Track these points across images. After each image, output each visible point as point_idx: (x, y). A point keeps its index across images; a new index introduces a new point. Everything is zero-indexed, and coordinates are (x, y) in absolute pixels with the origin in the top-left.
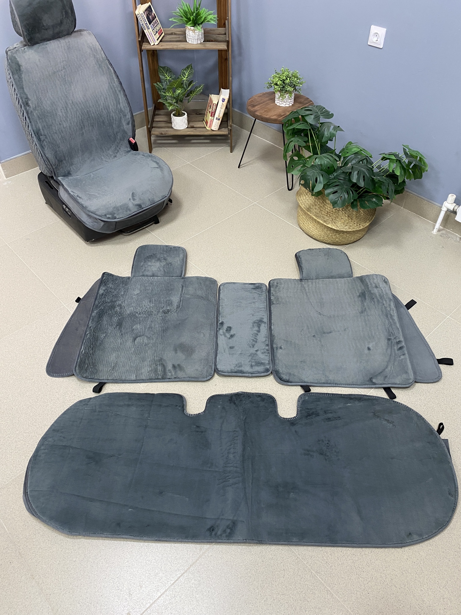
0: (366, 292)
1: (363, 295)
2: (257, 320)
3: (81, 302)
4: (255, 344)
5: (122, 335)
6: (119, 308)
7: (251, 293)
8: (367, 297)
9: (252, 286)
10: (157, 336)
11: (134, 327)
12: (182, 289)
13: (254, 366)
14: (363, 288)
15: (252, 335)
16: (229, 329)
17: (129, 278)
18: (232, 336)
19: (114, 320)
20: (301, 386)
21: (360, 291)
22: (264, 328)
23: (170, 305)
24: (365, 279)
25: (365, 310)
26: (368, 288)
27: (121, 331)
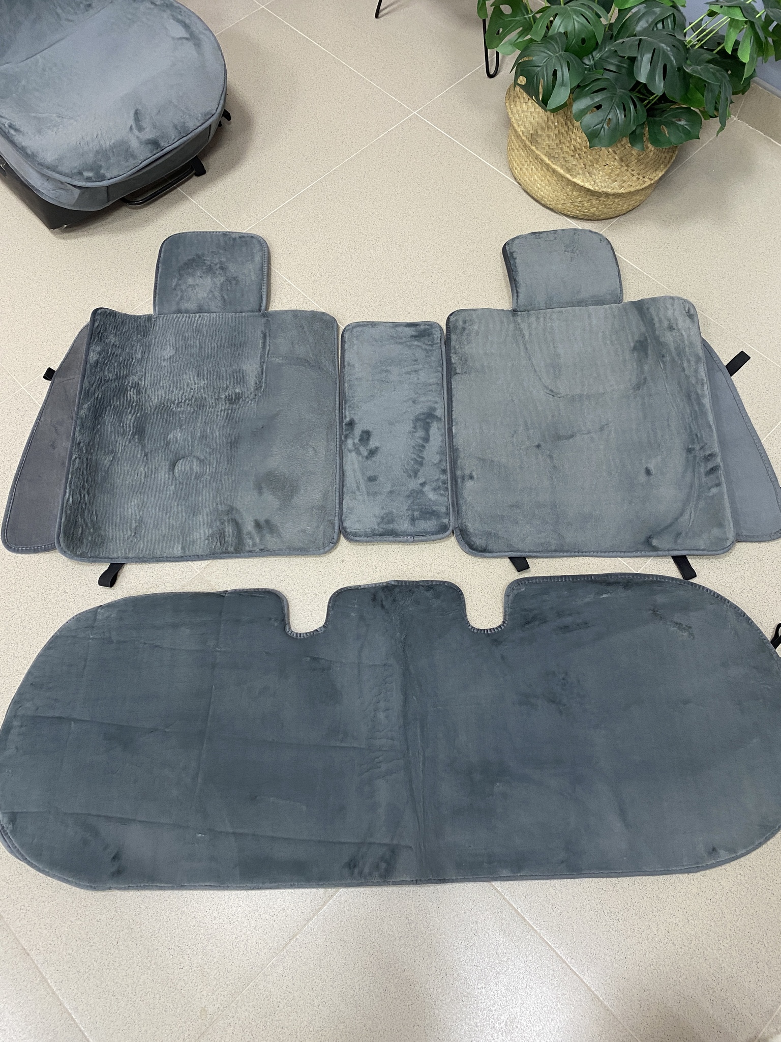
0: (649, 341)
1: (641, 347)
2: (424, 414)
3: (57, 380)
4: (418, 471)
5: (146, 455)
6: (135, 391)
7: (410, 347)
8: (649, 352)
9: (411, 331)
10: (219, 456)
11: (171, 436)
12: (264, 343)
13: (417, 519)
14: (643, 329)
15: (414, 447)
16: (366, 436)
17: (149, 318)
18: (372, 453)
19: (128, 422)
20: (511, 558)
21: (636, 338)
22: (436, 432)
23: (242, 383)
24: (648, 309)
25: (645, 383)
26: (654, 331)
27: (143, 447)
